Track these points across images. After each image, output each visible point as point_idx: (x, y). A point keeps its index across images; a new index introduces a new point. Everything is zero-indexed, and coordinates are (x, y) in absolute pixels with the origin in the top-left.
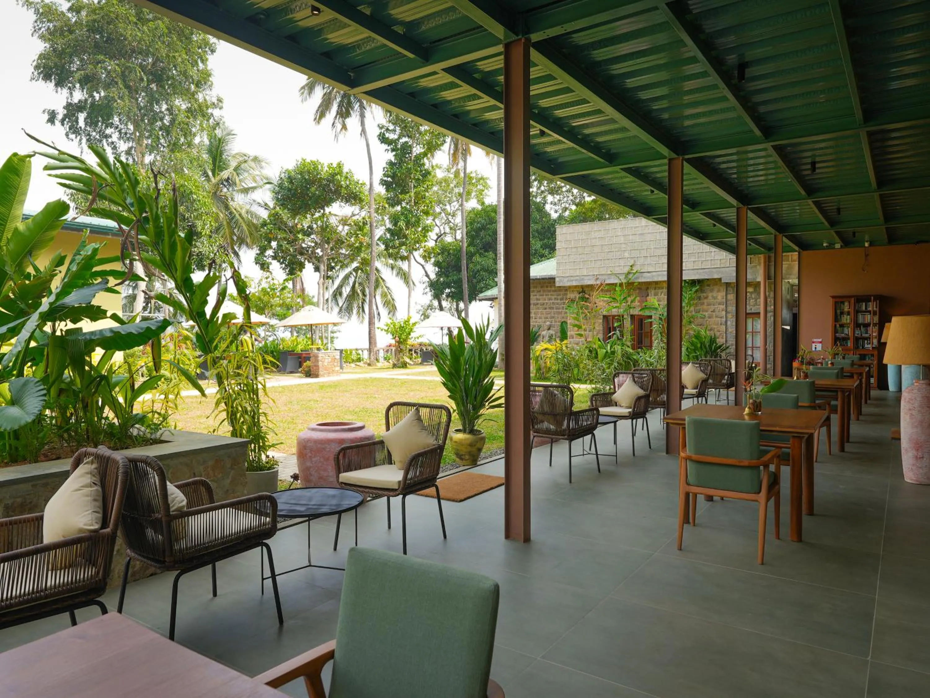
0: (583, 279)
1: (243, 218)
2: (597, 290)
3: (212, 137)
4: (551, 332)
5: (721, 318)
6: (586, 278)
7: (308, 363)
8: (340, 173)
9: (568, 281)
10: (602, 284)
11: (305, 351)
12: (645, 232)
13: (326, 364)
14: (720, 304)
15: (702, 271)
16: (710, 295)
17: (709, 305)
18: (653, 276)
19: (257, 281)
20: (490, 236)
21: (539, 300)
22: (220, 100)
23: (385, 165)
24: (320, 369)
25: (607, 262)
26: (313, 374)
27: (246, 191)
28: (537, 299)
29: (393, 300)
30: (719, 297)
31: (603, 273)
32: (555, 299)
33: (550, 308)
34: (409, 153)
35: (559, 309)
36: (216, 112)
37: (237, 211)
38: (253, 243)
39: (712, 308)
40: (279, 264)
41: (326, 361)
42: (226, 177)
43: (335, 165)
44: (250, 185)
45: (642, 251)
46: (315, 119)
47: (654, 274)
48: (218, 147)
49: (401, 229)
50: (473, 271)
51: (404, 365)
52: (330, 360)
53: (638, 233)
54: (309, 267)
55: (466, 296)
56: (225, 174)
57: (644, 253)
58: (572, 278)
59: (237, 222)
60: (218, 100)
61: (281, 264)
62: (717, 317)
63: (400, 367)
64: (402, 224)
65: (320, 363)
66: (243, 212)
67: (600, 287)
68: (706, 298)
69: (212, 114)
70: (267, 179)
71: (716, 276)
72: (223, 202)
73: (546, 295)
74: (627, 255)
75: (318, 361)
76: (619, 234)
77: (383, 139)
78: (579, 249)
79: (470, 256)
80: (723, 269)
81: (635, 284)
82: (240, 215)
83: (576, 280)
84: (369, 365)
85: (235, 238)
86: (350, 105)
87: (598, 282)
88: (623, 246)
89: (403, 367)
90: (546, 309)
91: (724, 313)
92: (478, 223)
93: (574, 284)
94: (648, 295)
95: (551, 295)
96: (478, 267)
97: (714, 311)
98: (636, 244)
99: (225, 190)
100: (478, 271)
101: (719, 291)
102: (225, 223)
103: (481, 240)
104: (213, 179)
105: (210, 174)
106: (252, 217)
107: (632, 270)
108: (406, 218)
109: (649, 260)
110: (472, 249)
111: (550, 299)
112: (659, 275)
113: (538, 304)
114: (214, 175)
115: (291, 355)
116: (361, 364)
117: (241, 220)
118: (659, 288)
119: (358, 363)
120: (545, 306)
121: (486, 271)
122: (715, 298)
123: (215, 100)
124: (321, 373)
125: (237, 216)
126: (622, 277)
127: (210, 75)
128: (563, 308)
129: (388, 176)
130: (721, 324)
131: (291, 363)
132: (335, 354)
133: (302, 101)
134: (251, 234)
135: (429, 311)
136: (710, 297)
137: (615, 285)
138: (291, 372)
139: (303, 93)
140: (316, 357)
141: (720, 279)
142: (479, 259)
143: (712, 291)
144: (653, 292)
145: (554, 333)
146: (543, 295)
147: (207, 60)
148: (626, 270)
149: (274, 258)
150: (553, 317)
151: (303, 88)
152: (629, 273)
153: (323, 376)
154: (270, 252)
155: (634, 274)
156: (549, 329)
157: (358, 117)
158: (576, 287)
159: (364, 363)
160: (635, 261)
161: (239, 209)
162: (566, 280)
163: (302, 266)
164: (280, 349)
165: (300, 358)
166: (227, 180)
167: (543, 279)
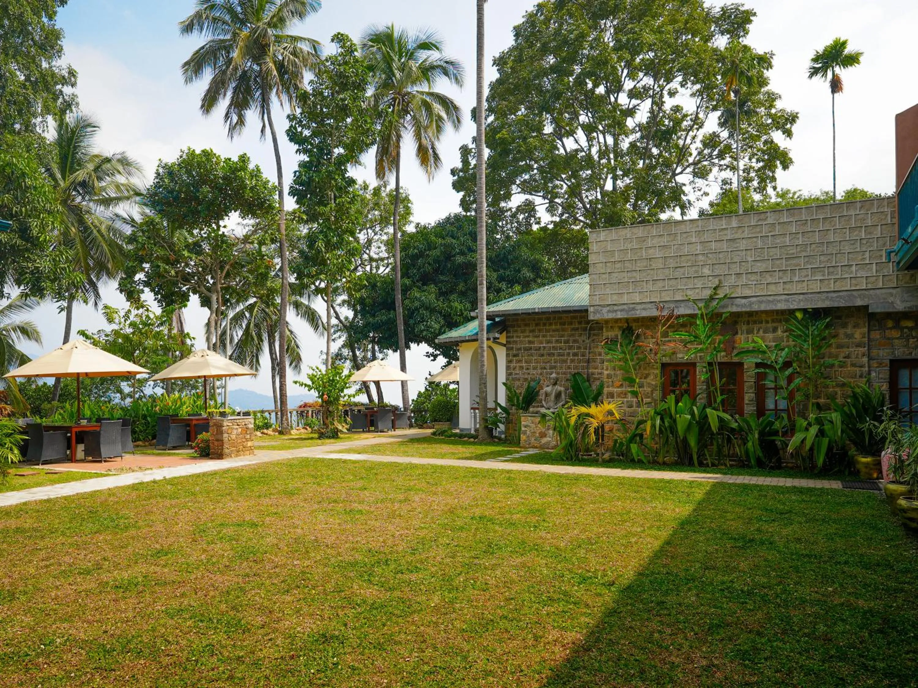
0: (633, 309)
1: (102, 236)
2: (664, 325)
3: (61, 125)
4: (559, 388)
5: (861, 366)
6: (639, 307)
7: (203, 436)
8: (244, 168)
9: (609, 311)
10: (670, 317)
11: (193, 415)
12: (736, 236)
13: (233, 437)
14: (858, 345)
15: (834, 295)
16: (842, 331)
17: (840, 346)
18: (751, 304)
19: (122, 314)
20: (429, 264)
21: (533, 342)
22: (72, 73)
23: (297, 168)
24: (226, 446)
25: (673, 282)
26: (214, 453)
27: (107, 202)
28: (530, 342)
29: (298, 347)
30: (857, 335)
31: (668, 299)
32: (557, 341)
33: (549, 355)
34: (327, 154)
35: (563, 355)
36: (67, 90)
37: (95, 227)
38: (117, 268)
39: (846, 351)
40: (153, 294)
41: (235, 432)
42: (80, 179)
43: (235, 159)
44: (113, 195)
45: (733, 266)
46: (202, 106)
47: (754, 299)
48: (70, 139)
49: (319, 252)
50: (409, 310)
51: (335, 435)
52: (240, 430)
53: (725, 238)
54: (194, 299)
55: (402, 342)
56: (81, 175)
57: (736, 269)
58: (616, 308)
59: (94, 240)
60: (69, 73)
61: (156, 294)
62: (853, 365)
63: (329, 437)
64: (320, 244)
65: (225, 435)
66: (103, 228)
67: (668, 319)
68: (835, 336)
69: (61, 91)
70: (134, 190)
71: (859, 303)
72: (76, 215)
73: (544, 336)
74: (706, 271)
75: (222, 433)
76: (694, 240)
77: (293, 136)
78: (627, 264)
79: (405, 290)
80: (872, 291)
81: (724, 316)
82: (99, 231)
83: (622, 310)
84: (281, 433)
85: (91, 263)
86: (248, 92)
87: (665, 313)
88: (701, 258)
89: (333, 437)
90: (542, 355)
91: (865, 359)
92: (415, 248)
93: (619, 315)
94: (737, 333)
95: (552, 336)
96: (417, 304)
97: (848, 357)
98: (721, 256)
99: (79, 199)
100: (417, 309)
101: (856, 326)
102: (78, 240)
103: (419, 270)
104: (62, 183)
105: (59, 176)
106: (114, 235)
107: (716, 294)
108: (326, 237)
109: (744, 280)
110: (407, 282)
111: (548, 342)
112: (761, 302)
113: (531, 349)
114: (64, 178)
115: (174, 421)
116: (270, 431)
117: (100, 238)
118: (755, 322)
119: (265, 431)
120: (542, 352)
121: (427, 309)
122: (850, 336)
123: (65, 73)
124: (226, 451)
125: (95, 231)
126: (701, 305)
127: (58, 38)
128: (568, 354)
129: (301, 184)
130: (861, 376)
131: (174, 434)
132: (247, 421)
133: (186, 80)
134: (114, 257)
135: (337, 362)
136: (842, 336)
137: (694, 316)
138: (174, 448)
139: (186, 70)
140: (219, 426)
141: (866, 307)
142: (418, 295)
143: (844, 326)
144: (744, 327)
145: (562, 389)
146: (538, 337)
147: (55, 13)
148: (707, 293)
149: (147, 284)
150: (555, 367)
151: (187, 64)
152: (712, 298)
153: (229, 455)
154: (140, 276)
155: (720, 299)
156: (555, 384)
157: (259, 108)
158: (617, 321)
159: (273, 431)
160: (720, 281)
161: (98, 224)
162: (605, 310)
163: (185, 298)
164: (156, 413)
165: (189, 425)
166: (83, 184)
167: (543, 313)
